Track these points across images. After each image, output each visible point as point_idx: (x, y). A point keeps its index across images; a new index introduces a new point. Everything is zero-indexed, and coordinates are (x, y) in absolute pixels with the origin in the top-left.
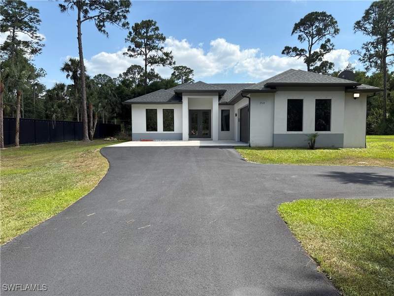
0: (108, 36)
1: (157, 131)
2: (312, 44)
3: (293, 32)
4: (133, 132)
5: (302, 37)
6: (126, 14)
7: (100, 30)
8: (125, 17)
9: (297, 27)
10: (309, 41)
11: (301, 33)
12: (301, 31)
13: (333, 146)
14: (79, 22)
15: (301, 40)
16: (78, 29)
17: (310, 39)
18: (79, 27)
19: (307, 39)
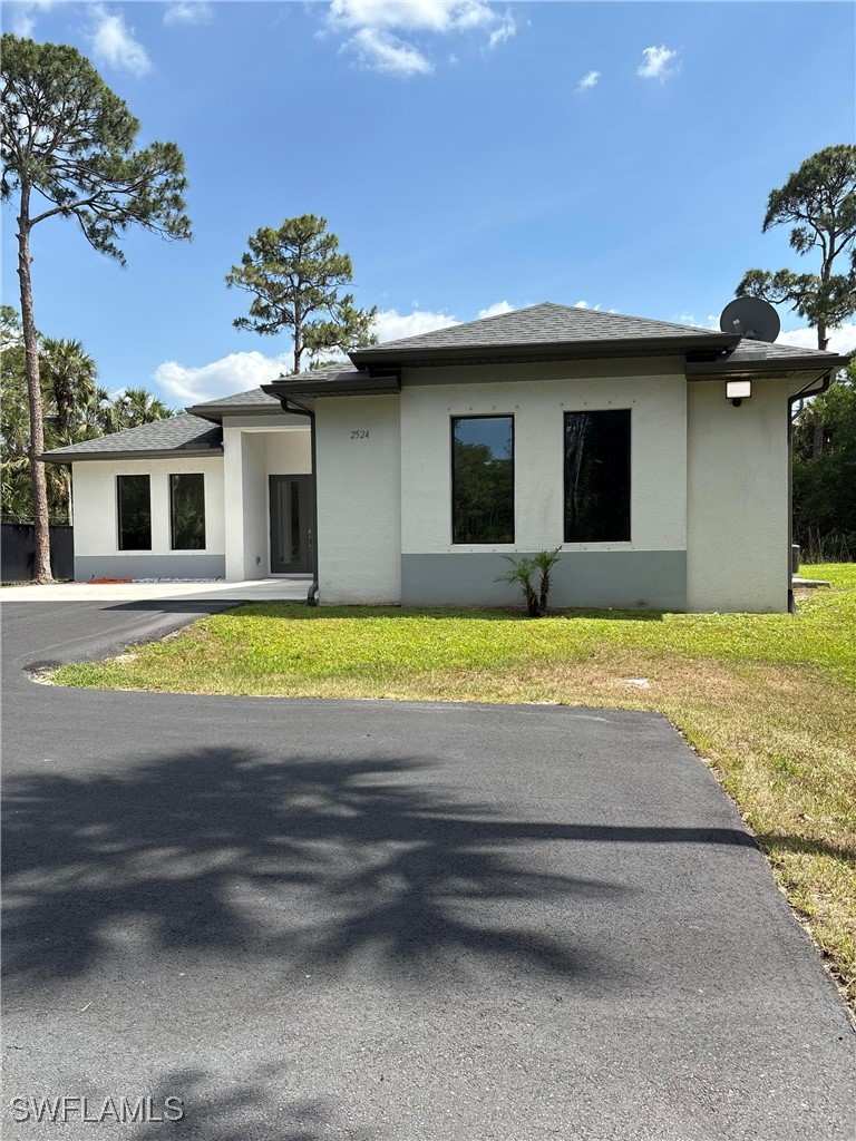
0: (123, 263)
1: (150, 548)
2: (832, 255)
3: (769, 219)
4: (76, 555)
5: (805, 235)
6: (178, 192)
7: (97, 245)
8: (176, 201)
9: (779, 203)
10: (824, 246)
11: (801, 224)
12: (799, 216)
13: (641, 604)
14: (25, 223)
15: (800, 246)
16: (20, 245)
17: (828, 238)
18: (22, 239)
19: (819, 240)
